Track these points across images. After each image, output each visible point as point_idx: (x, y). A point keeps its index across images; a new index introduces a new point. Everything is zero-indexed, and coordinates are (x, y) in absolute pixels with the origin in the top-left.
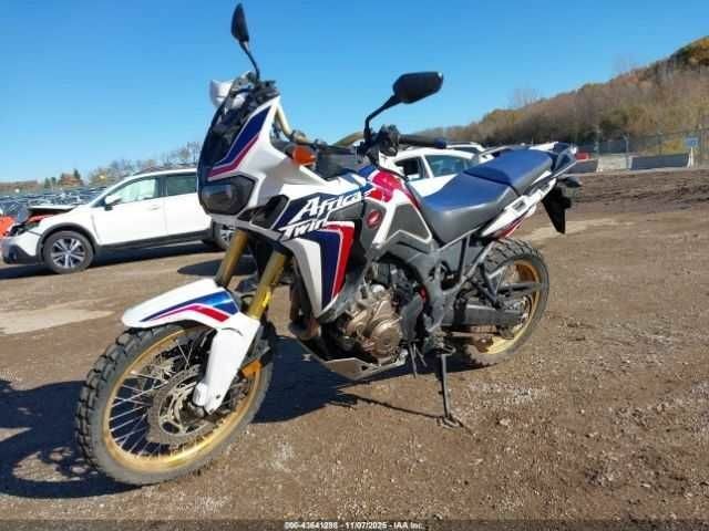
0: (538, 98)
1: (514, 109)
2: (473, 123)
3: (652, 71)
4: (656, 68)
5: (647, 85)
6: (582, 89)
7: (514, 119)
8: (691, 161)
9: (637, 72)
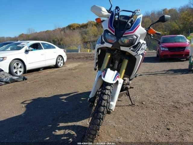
0: (35, 32)
1: (28, 34)
2: (16, 37)
3: (63, 30)
4: (64, 29)
5: (62, 32)
6: (47, 31)
7: (28, 37)
8: (79, 51)
9: (59, 29)
